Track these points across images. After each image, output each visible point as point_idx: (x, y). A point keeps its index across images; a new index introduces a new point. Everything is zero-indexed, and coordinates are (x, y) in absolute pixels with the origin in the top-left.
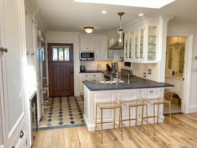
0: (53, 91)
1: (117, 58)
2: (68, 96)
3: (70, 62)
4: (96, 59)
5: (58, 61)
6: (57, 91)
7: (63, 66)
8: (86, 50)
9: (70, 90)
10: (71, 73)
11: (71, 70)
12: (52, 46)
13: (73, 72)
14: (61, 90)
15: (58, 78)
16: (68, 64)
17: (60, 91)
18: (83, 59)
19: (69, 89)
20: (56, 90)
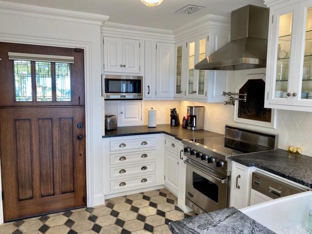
0: (20, 200)
1: (214, 94)
2: (67, 212)
3: (74, 106)
4: (147, 95)
5: (35, 104)
6: (32, 198)
7: (51, 119)
8: (121, 70)
9: (73, 191)
10: (78, 141)
11: (77, 131)
12: (10, 54)
13: (82, 138)
14: (43, 193)
15: (36, 156)
16: (67, 113)
17: (42, 196)
18: (112, 96)
19: (69, 186)
20: (29, 194)
